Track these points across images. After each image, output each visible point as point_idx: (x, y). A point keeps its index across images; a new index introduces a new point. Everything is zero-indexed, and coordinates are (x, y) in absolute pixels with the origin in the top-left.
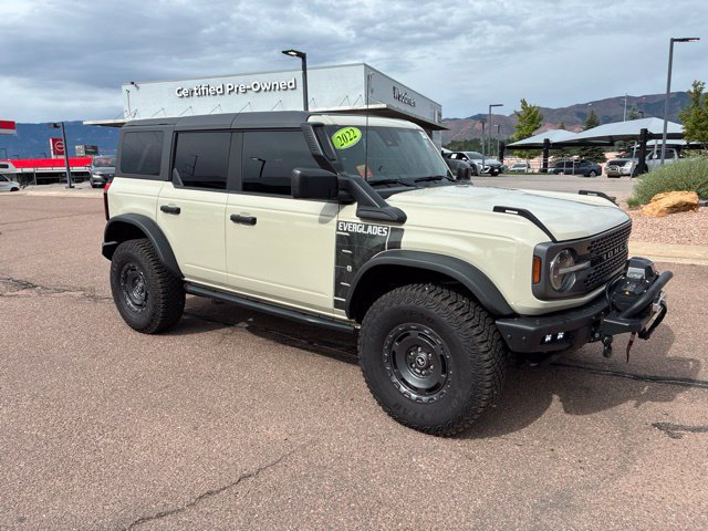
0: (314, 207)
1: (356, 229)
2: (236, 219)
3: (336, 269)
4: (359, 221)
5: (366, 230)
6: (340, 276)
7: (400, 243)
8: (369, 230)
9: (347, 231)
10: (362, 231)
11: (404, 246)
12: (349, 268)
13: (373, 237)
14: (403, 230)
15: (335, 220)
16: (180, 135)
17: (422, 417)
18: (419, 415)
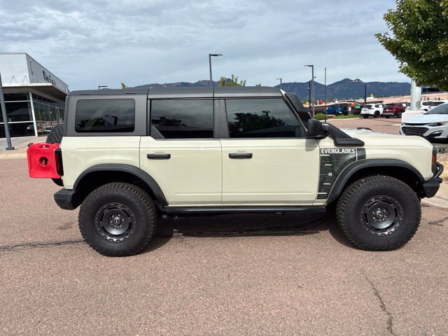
0: (298, 144)
1: (334, 151)
3: (320, 177)
4: (335, 147)
5: (341, 151)
6: (323, 179)
7: (365, 156)
8: (343, 151)
9: (328, 154)
10: (338, 152)
11: (367, 157)
12: (330, 174)
13: (346, 154)
14: (364, 149)
15: (318, 148)
16: (153, 102)
17: (388, 242)
18: (386, 242)
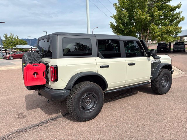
0: (145, 59)
1: (154, 61)
2: (129, 65)
4: (154, 59)
6: (152, 71)
7: (161, 62)
8: (156, 61)
10: (155, 61)
13: (157, 62)
